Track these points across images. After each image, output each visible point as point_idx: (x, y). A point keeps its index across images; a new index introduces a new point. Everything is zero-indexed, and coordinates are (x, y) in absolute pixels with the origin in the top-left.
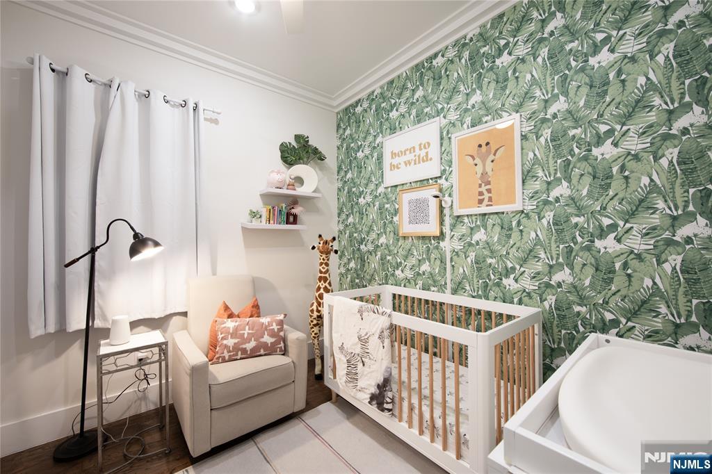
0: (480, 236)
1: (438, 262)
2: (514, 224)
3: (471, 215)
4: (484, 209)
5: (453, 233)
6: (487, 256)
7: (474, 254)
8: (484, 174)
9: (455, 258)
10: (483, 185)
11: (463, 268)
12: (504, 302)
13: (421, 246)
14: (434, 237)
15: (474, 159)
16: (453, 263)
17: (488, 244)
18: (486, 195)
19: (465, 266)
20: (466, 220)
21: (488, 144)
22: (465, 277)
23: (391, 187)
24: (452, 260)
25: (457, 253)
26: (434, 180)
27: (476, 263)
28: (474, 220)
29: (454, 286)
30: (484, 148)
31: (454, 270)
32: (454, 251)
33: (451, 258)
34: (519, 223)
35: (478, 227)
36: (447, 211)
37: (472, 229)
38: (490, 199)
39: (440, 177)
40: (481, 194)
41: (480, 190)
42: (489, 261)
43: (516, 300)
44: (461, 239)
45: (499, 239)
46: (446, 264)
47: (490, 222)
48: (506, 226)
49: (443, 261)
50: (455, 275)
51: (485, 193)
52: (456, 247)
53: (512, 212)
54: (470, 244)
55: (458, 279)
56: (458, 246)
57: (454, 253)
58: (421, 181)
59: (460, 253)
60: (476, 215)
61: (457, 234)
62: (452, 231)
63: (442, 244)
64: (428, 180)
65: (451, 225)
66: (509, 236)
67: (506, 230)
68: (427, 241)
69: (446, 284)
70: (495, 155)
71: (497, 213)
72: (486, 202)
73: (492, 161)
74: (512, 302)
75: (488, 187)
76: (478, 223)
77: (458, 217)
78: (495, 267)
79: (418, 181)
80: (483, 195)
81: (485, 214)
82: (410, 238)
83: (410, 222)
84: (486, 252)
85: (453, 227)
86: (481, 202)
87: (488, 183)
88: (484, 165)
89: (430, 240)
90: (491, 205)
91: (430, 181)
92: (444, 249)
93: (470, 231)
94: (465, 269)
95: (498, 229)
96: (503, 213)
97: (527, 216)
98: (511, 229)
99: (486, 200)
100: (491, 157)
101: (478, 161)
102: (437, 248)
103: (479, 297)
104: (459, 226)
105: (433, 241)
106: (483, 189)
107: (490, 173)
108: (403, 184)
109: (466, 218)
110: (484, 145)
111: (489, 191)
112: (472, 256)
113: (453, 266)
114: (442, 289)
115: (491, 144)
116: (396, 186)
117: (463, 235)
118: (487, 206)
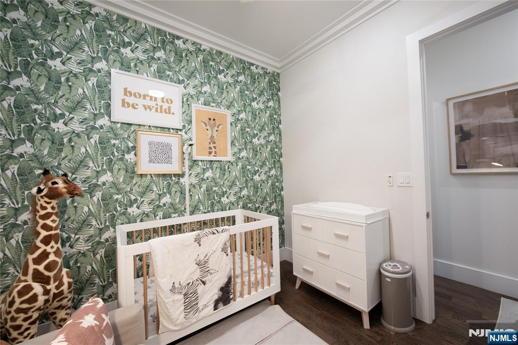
0: (209, 174)
1: (178, 194)
2: (226, 167)
3: (204, 161)
4: (212, 158)
5: (190, 172)
6: (213, 186)
7: (205, 185)
8: (212, 137)
9: (192, 189)
10: (212, 143)
11: (198, 196)
12: (222, 211)
13: (161, 182)
14: (175, 175)
15: (206, 126)
16: (191, 193)
17: (213, 179)
18: (213, 150)
19: (199, 194)
20: (200, 163)
21: (214, 120)
22: (199, 201)
23: (122, 123)
24: (190, 191)
25: (194, 185)
26: (175, 131)
27: (207, 191)
28: (206, 164)
29: (192, 209)
30: (212, 121)
31: (191, 198)
32: (192, 184)
33: (190, 190)
34: (228, 167)
35: (208, 168)
36: (186, 156)
37: (204, 169)
38: (215, 153)
39: (181, 130)
40: (210, 148)
41: (210, 146)
42: (214, 189)
43: (227, 208)
44: (196, 176)
45: (219, 176)
46: (185, 195)
47: (215, 166)
48: (223, 169)
49: (182, 193)
50: (192, 201)
51: (213, 148)
52: (193, 182)
53: (226, 161)
54: (203, 179)
55: (194, 204)
56: (194, 181)
57: (192, 186)
58: (162, 128)
59: (196, 185)
60: (207, 161)
61: (194, 173)
62: (190, 170)
63: (182, 180)
64: (169, 129)
65: (189, 166)
66: (224, 174)
67: (223, 170)
68: (168, 178)
69: (185, 209)
70: (218, 127)
71: (218, 161)
72: (213, 154)
73: (217, 131)
74: (226, 210)
75: (214, 145)
76: (208, 166)
77: (195, 161)
78: (217, 192)
79: (158, 127)
80: (212, 149)
81: (212, 161)
82: (149, 177)
83: (150, 161)
84: (213, 184)
85: (191, 168)
86: (210, 153)
87: (214, 143)
88: (212, 132)
89: (171, 177)
90: (216, 156)
91: (171, 130)
92: (183, 183)
93: (202, 171)
94: (200, 196)
95: (218, 170)
96: (221, 161)
97: (232, 164)
98: (225, 170)
99: (213, 152)
100: (216, 128)
101: (208, 127)
102: (177, 183)
103: (209, 212)
104: (195, 167)
105: (174, 178)
106: (212, 145)
107: (215, 137)
108: (140, 125)
109: (200, 162)
110: (212, 119)
111: (215, 147)
112: (204, 186)
113: (191, 195)
114: (182, 213)
115: (216, 120)
116: (130, 125)
117: (198, 174)
118: (214, 156)
